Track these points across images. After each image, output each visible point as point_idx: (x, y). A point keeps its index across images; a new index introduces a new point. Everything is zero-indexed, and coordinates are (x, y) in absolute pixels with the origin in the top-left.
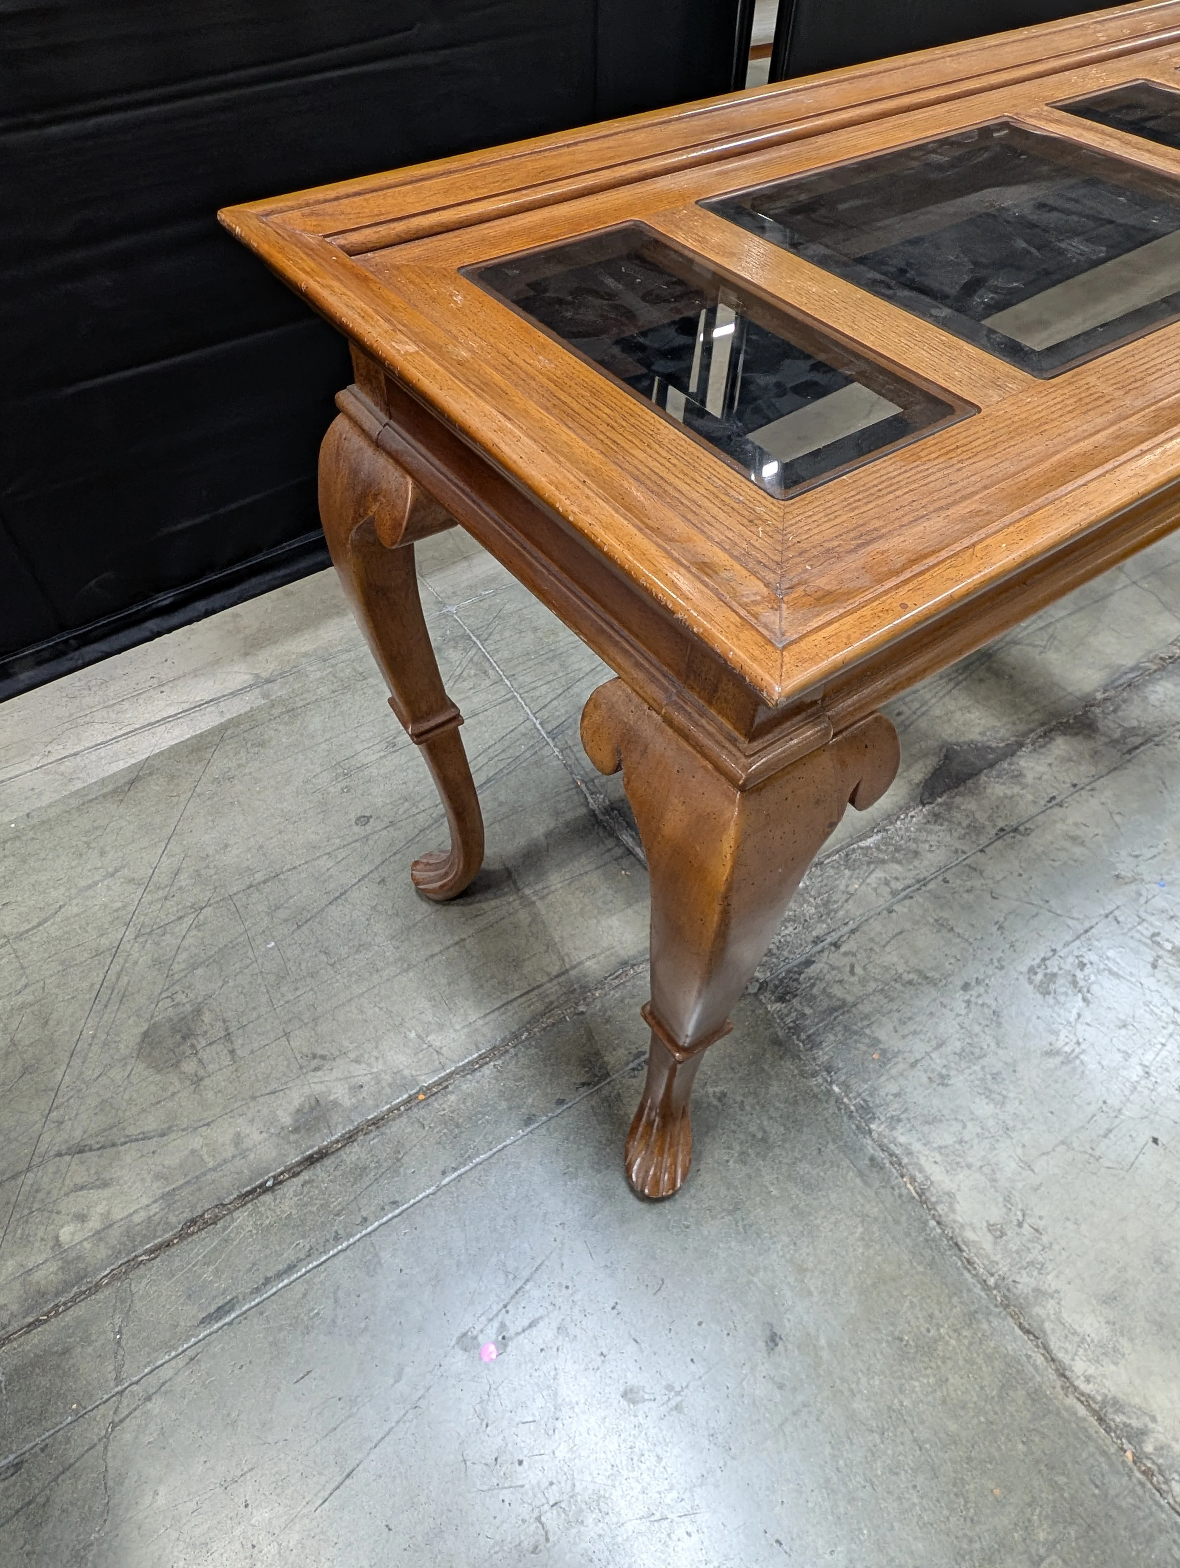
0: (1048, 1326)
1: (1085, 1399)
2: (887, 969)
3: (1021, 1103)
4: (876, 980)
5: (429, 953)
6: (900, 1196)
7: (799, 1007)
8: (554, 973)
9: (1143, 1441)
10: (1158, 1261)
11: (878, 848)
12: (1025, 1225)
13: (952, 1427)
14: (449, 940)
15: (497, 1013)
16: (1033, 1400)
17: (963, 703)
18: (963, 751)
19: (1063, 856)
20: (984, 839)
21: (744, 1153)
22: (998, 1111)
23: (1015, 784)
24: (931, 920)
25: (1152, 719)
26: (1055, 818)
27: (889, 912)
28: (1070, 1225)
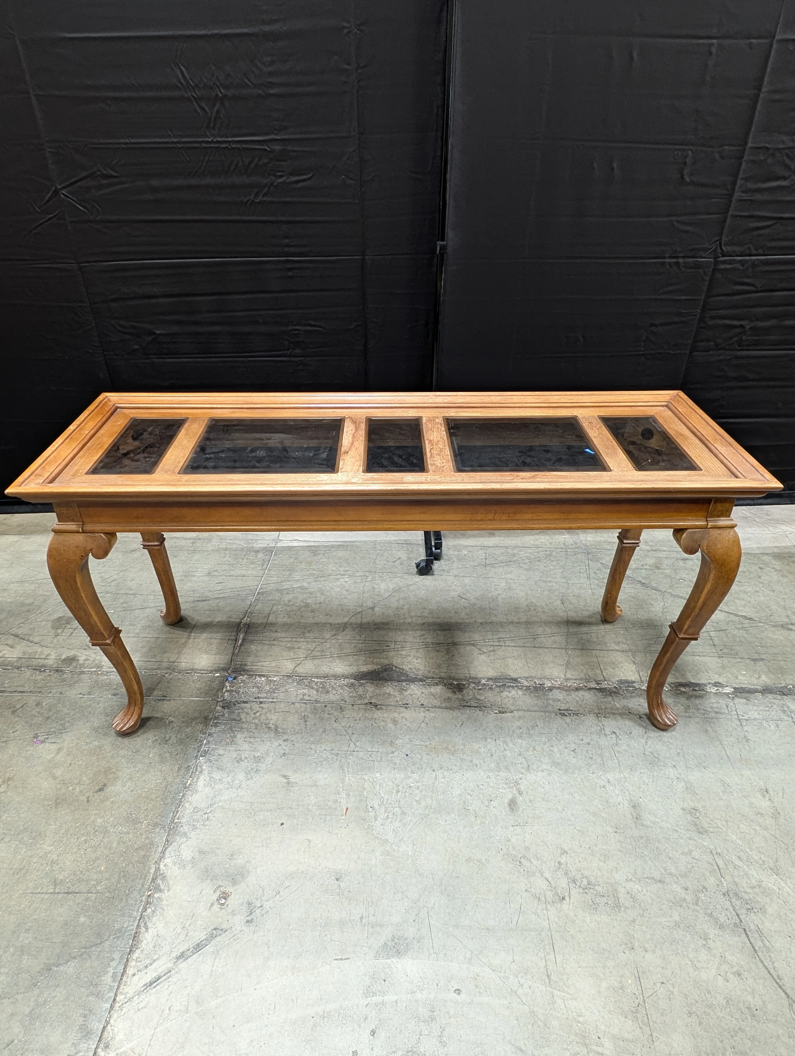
0: (175, 843)
1: (158, 869)
2: (268, 719)
3: (254, 783)
4: (260, 720)
6: (183, 781)
7: (225, 713)
8: (171, 661)
9: (157, 893)
10: (232, 855)
11: (316, 683)
12: (207, 815)
13: (114, 845)
14: (155, 636)
16: (143, 857)
17: (419, 655)
18: (395, 670)
19: (382, 724)
20: (359, 702)
21: (157, 740)
22: (244, 780)
23: (398, 691)
24: (303, 715)
25: (492, 701)
26: (398, 710)
27: (293, 704)
28: (220, 825)
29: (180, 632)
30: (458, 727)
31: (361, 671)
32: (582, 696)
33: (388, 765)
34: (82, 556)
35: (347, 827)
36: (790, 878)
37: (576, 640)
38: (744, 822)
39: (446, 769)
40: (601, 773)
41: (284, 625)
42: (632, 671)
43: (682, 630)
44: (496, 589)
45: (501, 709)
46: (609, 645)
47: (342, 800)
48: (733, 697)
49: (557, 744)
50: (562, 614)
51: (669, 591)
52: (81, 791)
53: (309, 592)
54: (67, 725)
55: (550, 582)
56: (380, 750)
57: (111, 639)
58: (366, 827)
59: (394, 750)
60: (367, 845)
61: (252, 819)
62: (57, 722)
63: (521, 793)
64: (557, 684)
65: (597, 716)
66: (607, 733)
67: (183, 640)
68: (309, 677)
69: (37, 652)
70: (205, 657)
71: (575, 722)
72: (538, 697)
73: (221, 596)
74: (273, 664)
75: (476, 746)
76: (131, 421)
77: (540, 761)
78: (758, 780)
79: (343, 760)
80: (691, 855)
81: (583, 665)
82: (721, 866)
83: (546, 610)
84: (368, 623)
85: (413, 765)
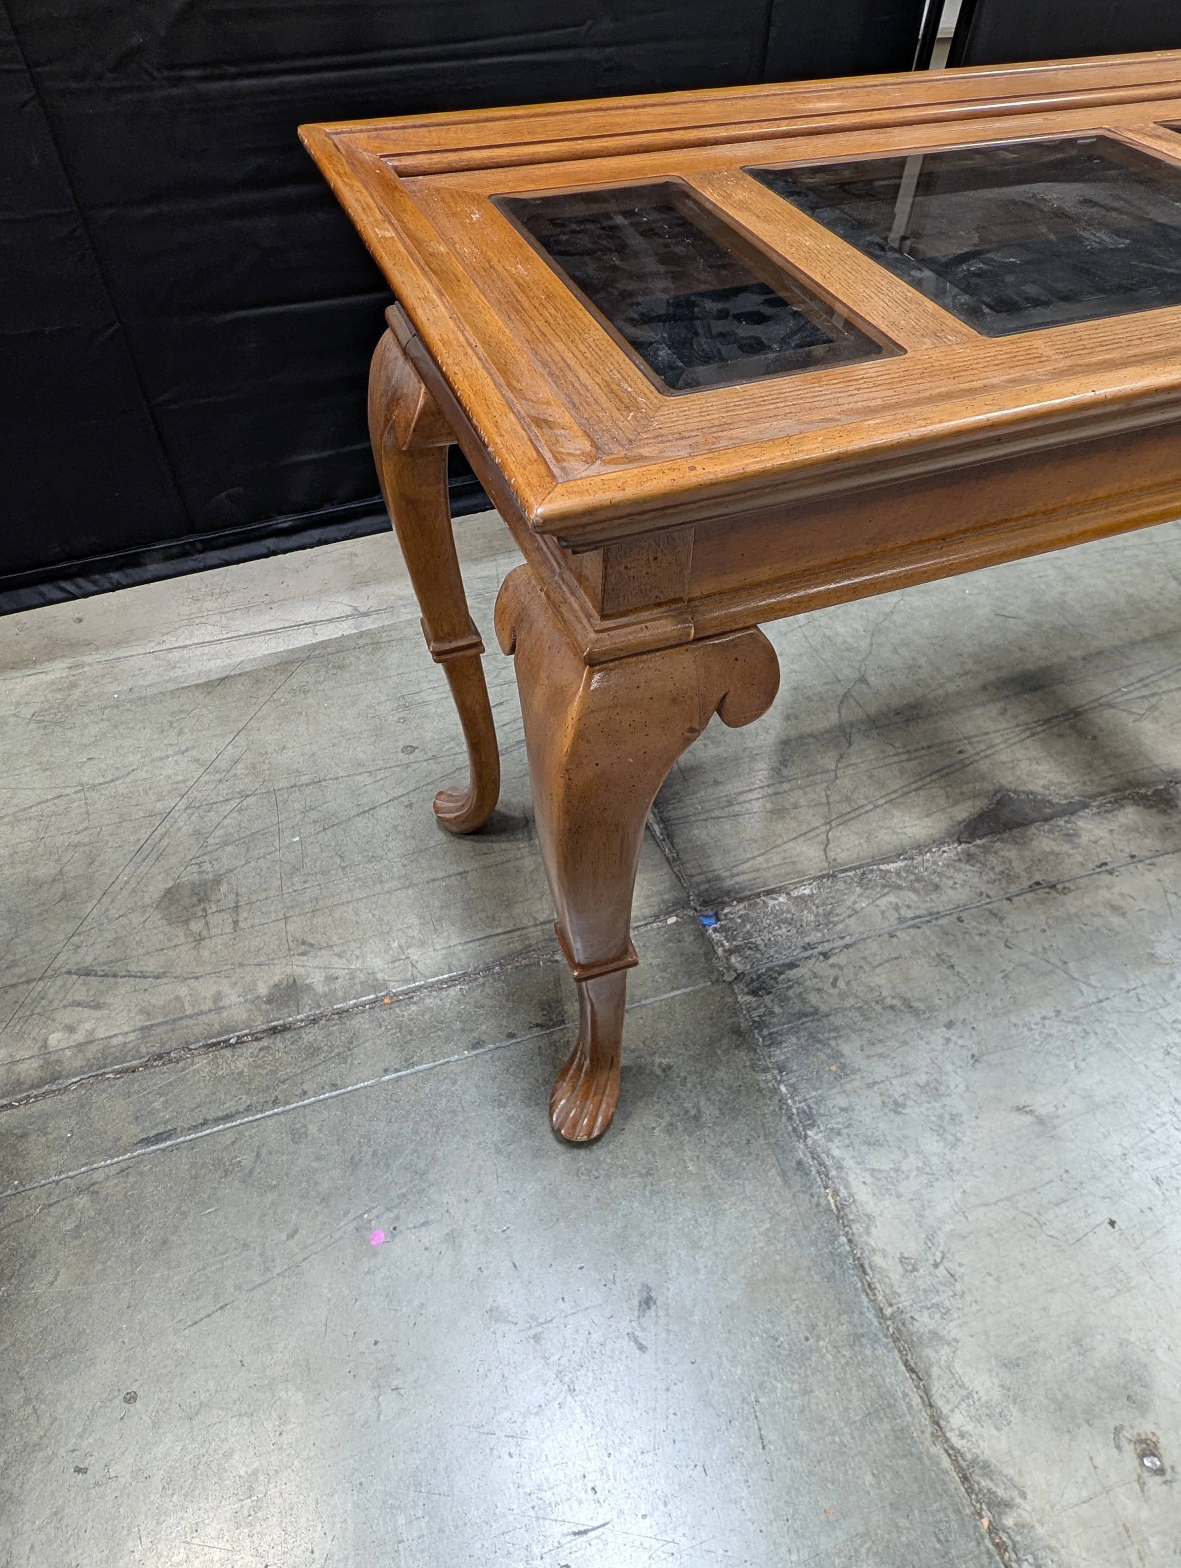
0: (935, 1371)
1: (954, 1454)
2: (871, 989)
3: (974, 1150)
4: (857, 997)
5: (431, 876)
6: (818, 1205)
7: (770, 1004)
8: (541, 920)
9: (1005, 1513)
10: (1078, 1342)
11: (898, 874)
12: (941, 1268)
13: (804, 1437)
14: (453, 869)
15: (477, 943)
16: (897, 1437)
17: (1033, 753)
18: (1019, 799)
19: (1098, 922)
20: (1014, 889)
21: (672, 1125)
22: (947, 1151)
23: (1066, 842)
24: (933, 954)
26: (1100, 883)
27: (891, 936)
28: (991, 1280)
29: (503, 845)
31: (960, 819)
34: (691, 730)
54: (420, 1163)
59: (1168, 971)
61: (1043, 1238)
62: (388, 1165)
68: (871, 863)
69: (177, 998)
79: (1099, 1030)
83: (1167, 605)
84: (883, 713)
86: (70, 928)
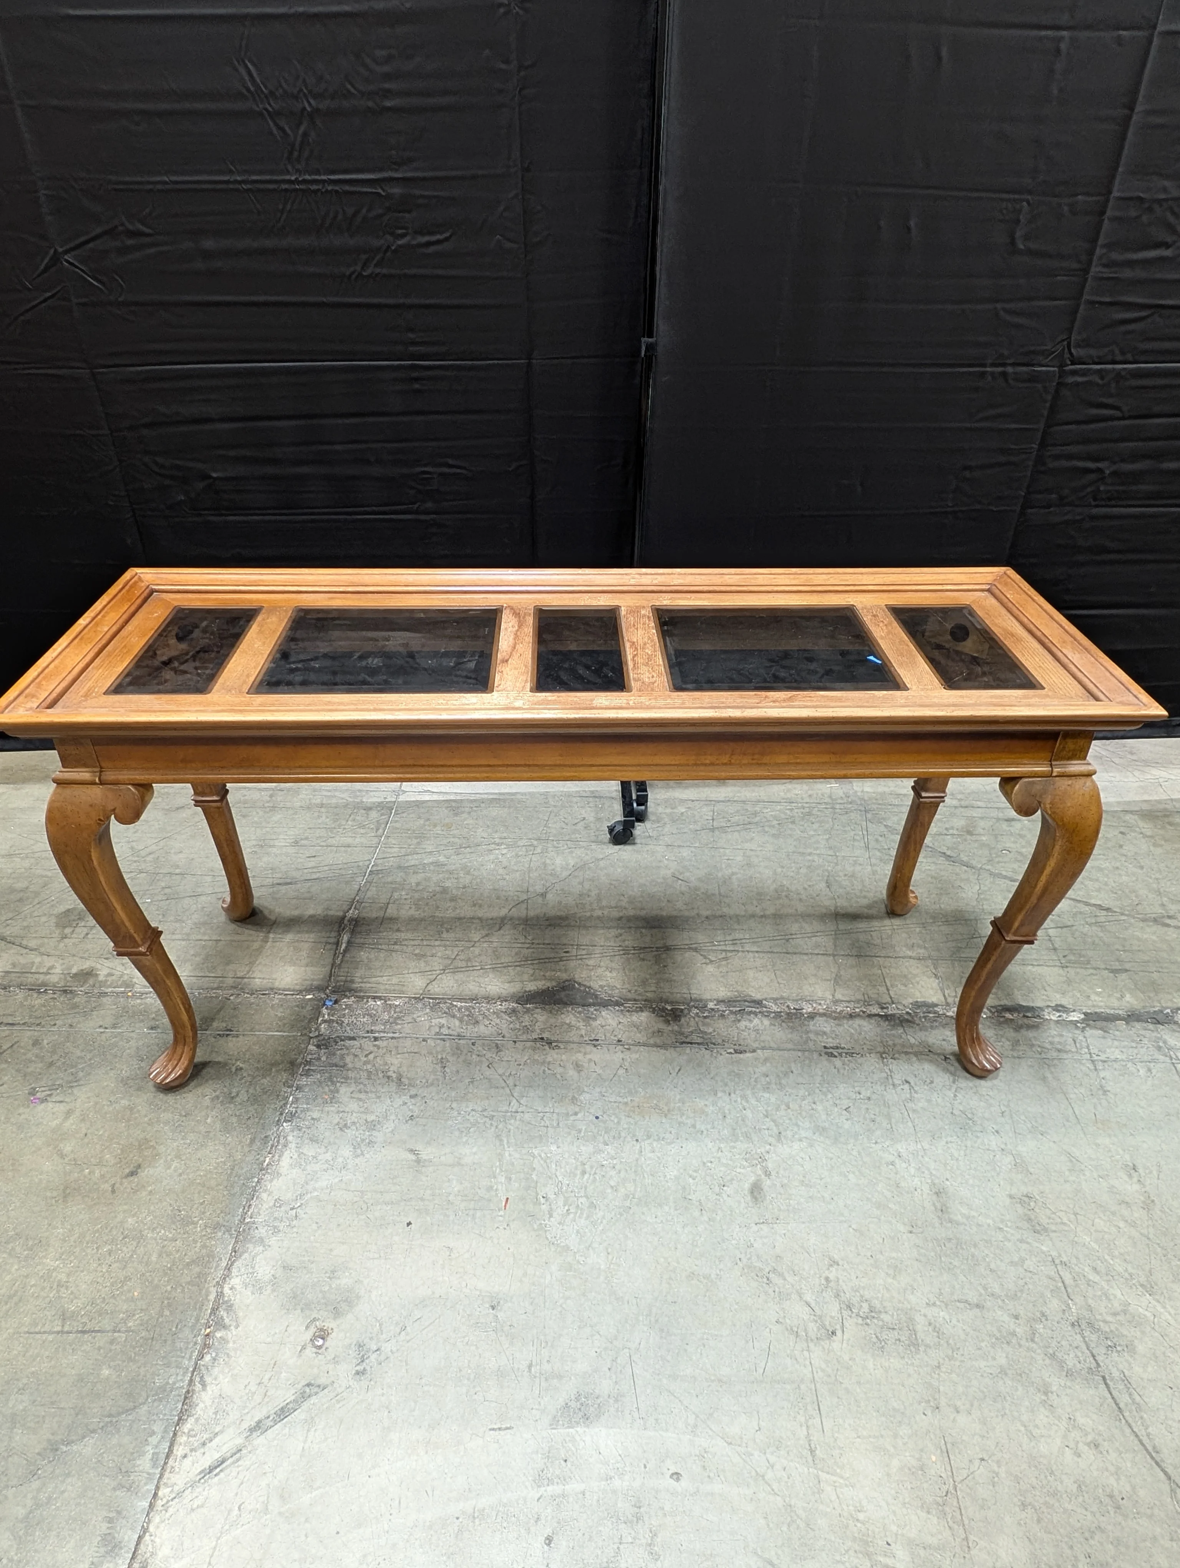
0: (246, 1255)
1: (220, 1295)
2: (386, 1064)
3: (367, 1162)
4: (374, 1065)
5: (200, 938)
6: (258, 1160)
7: (322, 1055)
8: (239, 976)
9: (220, 1330)
10: (333, 1272)
11: (460, 1009)
12: (294, 1211)
13: (154, 1258)
14: (215, 938)
15: (195, 978)
16: (199, 1277)
17: (614, 965)
18: (578, 989)
19: (560, 1070)
20: (524, 1037)
21: (218, 1097)
22: (351, 1157)
23: (584, 1021)
24: (440, 1057)
25: (724, 1034)
26: (582, 1050)
27: (424, 1040)
28: (314, 1226)
29: (251, 932)
30: (674, 1074)
31: (527, 989)
32: (859, 1026)
33: (569, 1134)
34: (100, 820)
35: (508, 1228)
36: (1170, 1299)
37: (849, 942)
38: (1102, 1215)
39: (656, 1138)
40: (887, 1143)
41: (412, 919)
42: (932, 989)
43: (1010, 928)
44: (729, 866)
45: (736, 1047)
46: (897, 949)
47: (500, 1187)
48: (1083, 1028)
49: (822, 1100)
50: (827, 903)
51: (987, 867)
52: (102, 1176)
53: (447, 871)
54: (81, 1074)
55: (810, 854)
56: (556, 1111)
57: (147, 946)
58: (535, 1227)
59: (577, 1109)
60: (537, 1254)
61: (363, 1217)
62: (66, 1070)
63: (768, 1174)
64: (821, 1009)
65: (882, 1057)
66: (897, 1082)
67: (256, 945)
68: (449, 999)
69: (33, 963)
70: (291, 969)
71: (848, 1065)
72: (792, 1028)
73: (314, 876)
74: (395, 980)
75: (700, 1103)
76: (175, 612)
77: (797, 1125)
78: (1121, 1152)
79: (500, 1126)
80: (1022, 1266)
81: (859, 979)
82: (1067, 1282)
83: (804, 897)
84: (538, 918)
85: (606, 1133)
86: (10, 915)
